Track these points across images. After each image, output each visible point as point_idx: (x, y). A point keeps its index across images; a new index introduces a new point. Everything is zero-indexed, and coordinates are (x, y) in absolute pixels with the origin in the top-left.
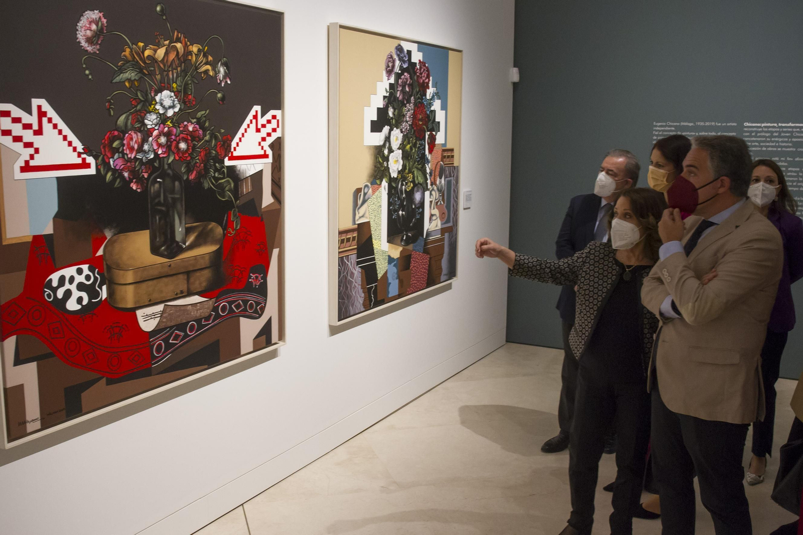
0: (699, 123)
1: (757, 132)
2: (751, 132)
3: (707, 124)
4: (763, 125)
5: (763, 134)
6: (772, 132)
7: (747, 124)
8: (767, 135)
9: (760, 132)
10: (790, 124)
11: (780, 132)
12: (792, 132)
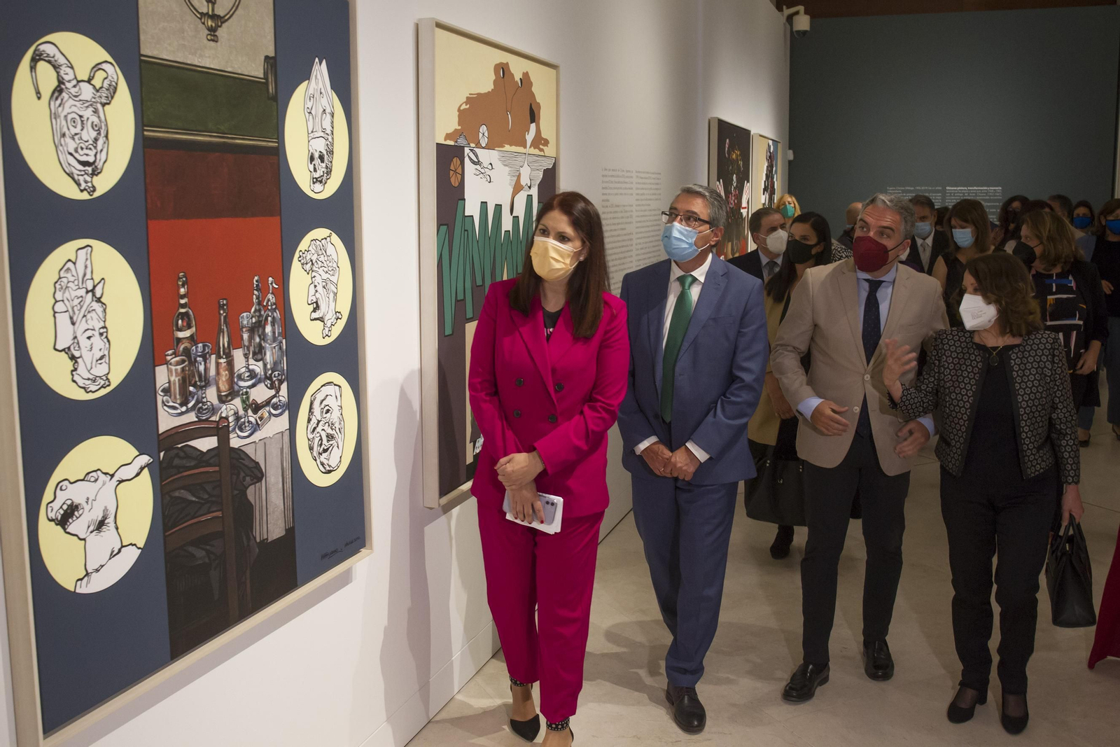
0: (917, 188)
1: (954, 193)
2: (951, 193)
3: (923, 188)
4: (958, 188)
5: (958, 194)
6: (964, 193)
7: (948, 188)
8: (961, 195)
9: (958, 193)
10: (975, 188)
11: (969, 193)
12: (976, 193)
